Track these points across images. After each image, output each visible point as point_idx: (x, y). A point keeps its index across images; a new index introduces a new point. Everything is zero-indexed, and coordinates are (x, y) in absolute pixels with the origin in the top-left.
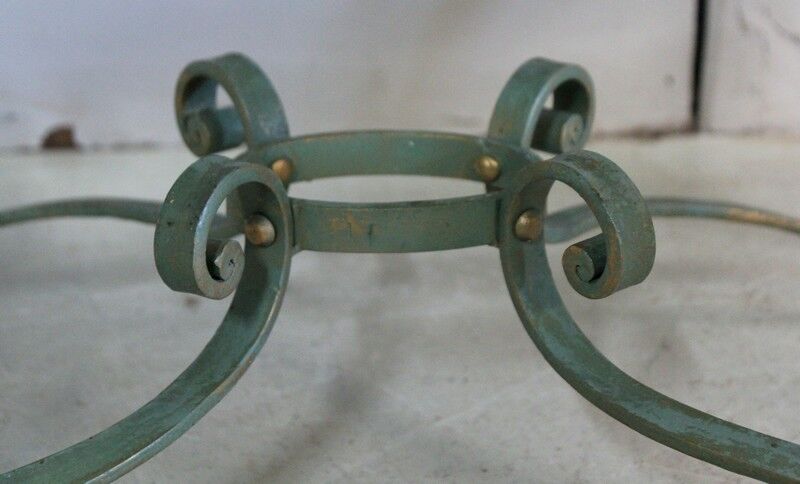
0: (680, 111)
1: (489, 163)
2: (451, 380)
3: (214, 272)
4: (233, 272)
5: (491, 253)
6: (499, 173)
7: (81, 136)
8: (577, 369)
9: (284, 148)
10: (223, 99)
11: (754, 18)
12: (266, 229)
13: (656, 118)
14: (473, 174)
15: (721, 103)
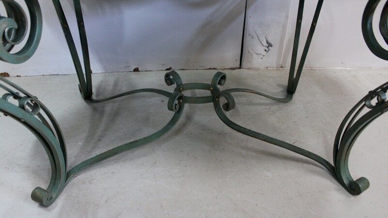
0: (238, 65)
1: (212, 88)
2: (203, 115)
3: (176, 109)
4: (178, 108)
5: (213, 103)
6: (213, 90)
7: (139, 69)
8: (224, 120)
9: (182, 86)
10: (171, 77)
11: (251, 51)
12: (181, 101)
13: (234, 66)
14: (209, 89)
15: (244, 64)
